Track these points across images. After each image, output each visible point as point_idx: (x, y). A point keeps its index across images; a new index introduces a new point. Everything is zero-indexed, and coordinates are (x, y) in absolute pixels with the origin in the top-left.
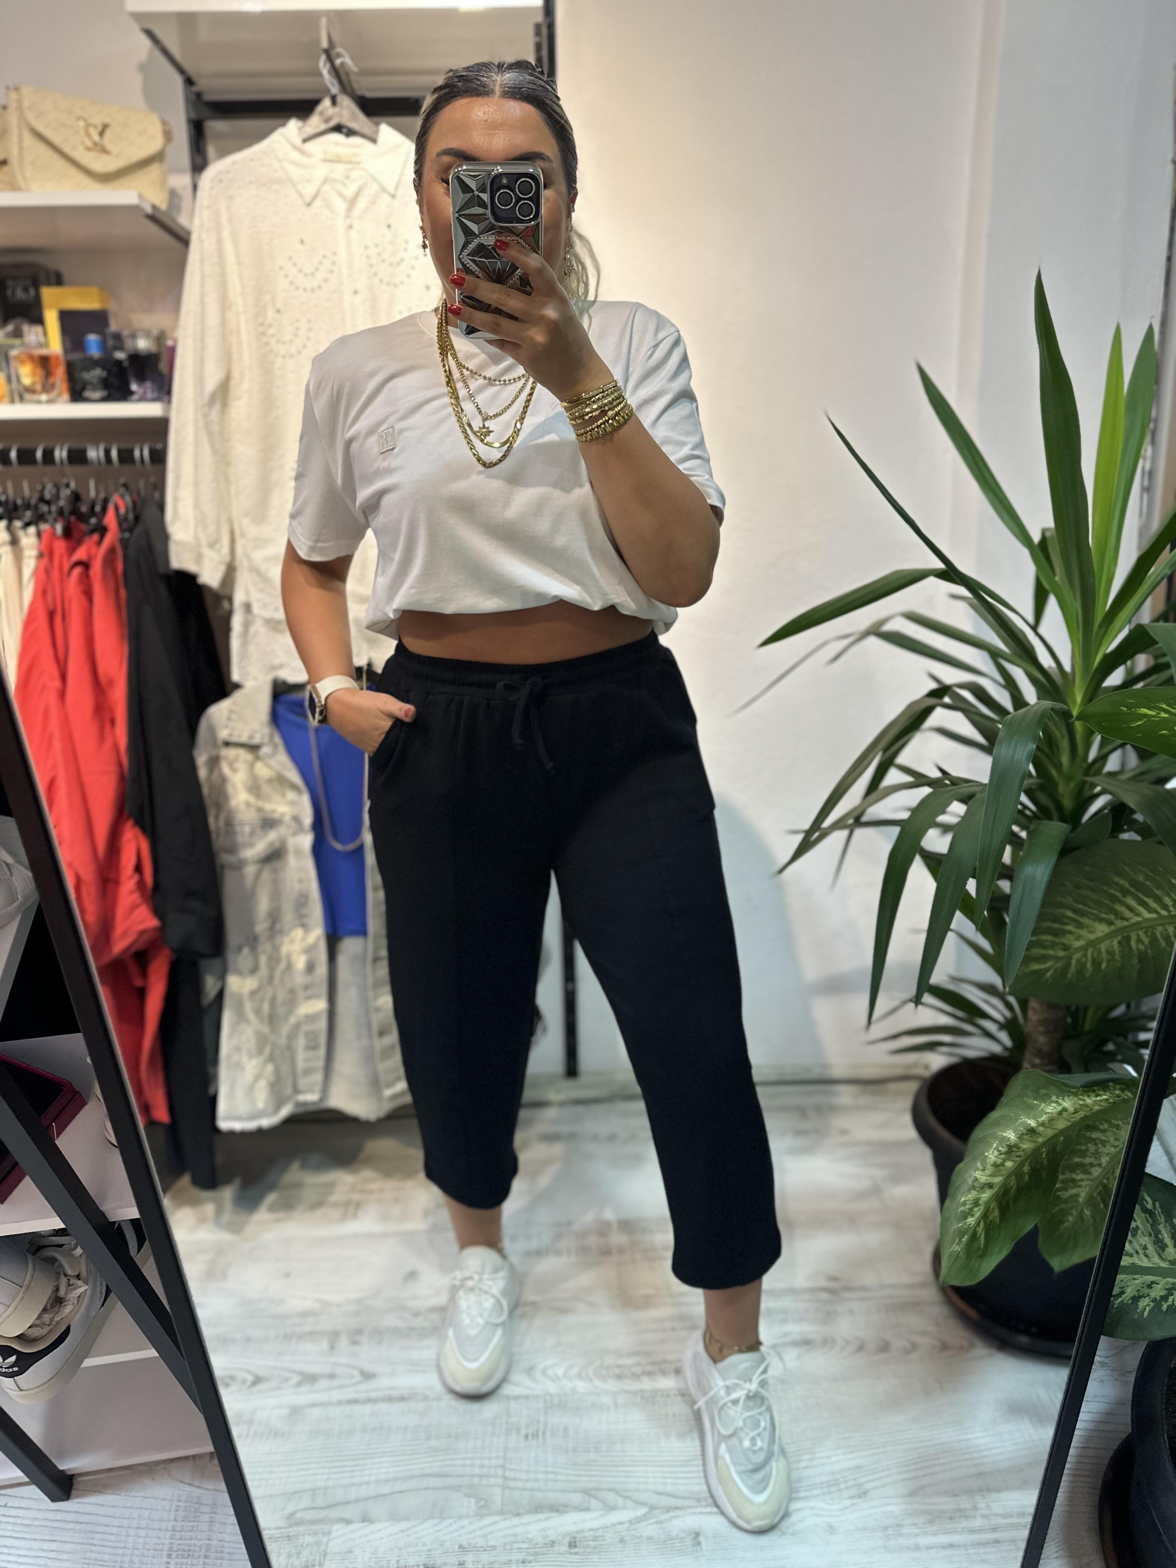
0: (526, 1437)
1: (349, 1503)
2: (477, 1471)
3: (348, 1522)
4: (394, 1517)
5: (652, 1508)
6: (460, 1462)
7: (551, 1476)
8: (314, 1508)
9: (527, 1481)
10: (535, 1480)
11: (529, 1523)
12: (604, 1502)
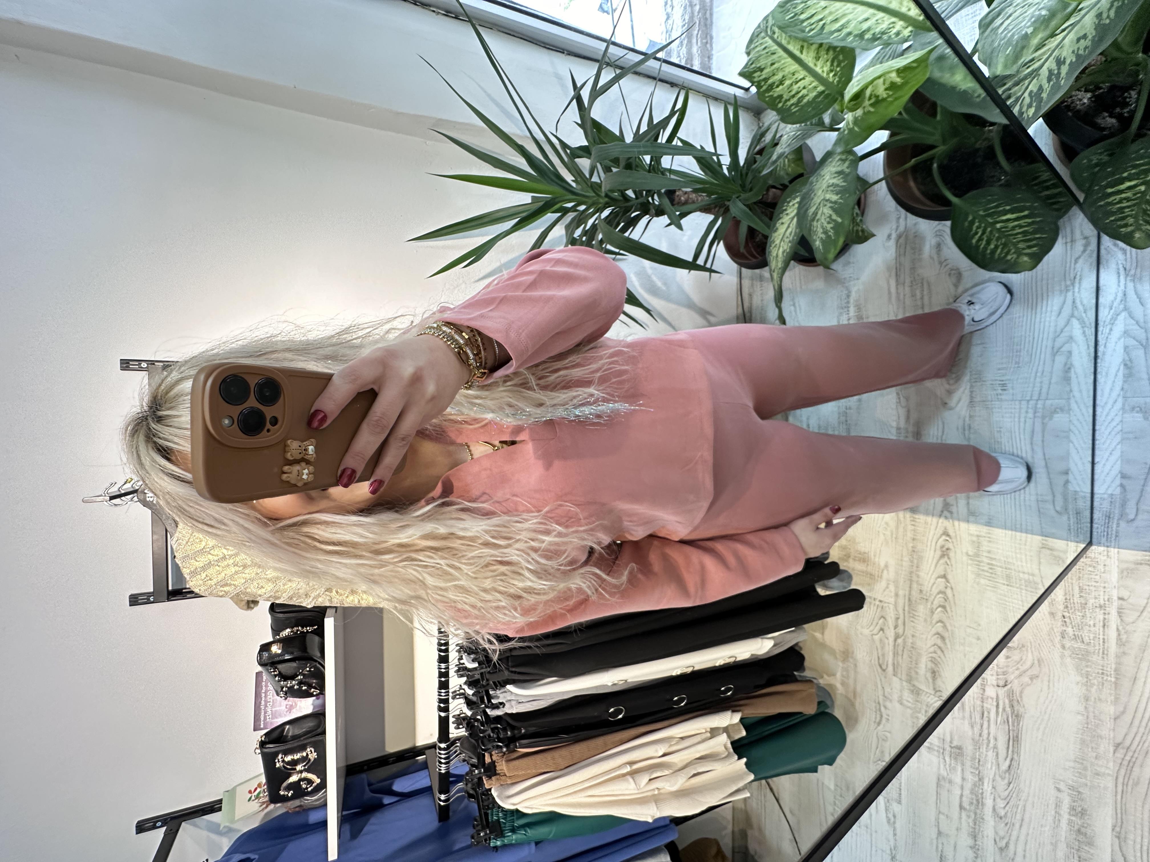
0: (1005, 390)
1: (1051, 483)
2: (1030, 415)
3: (1067, 482)
4: (1066, 457)
5: (1072, 316)
6: (1022, 424)
7: (1039, 374)
8: (1054, 502)
9: (1041, 387)
10: (1041, 382)
11: (1079, 383)
12: (1064, 344)
